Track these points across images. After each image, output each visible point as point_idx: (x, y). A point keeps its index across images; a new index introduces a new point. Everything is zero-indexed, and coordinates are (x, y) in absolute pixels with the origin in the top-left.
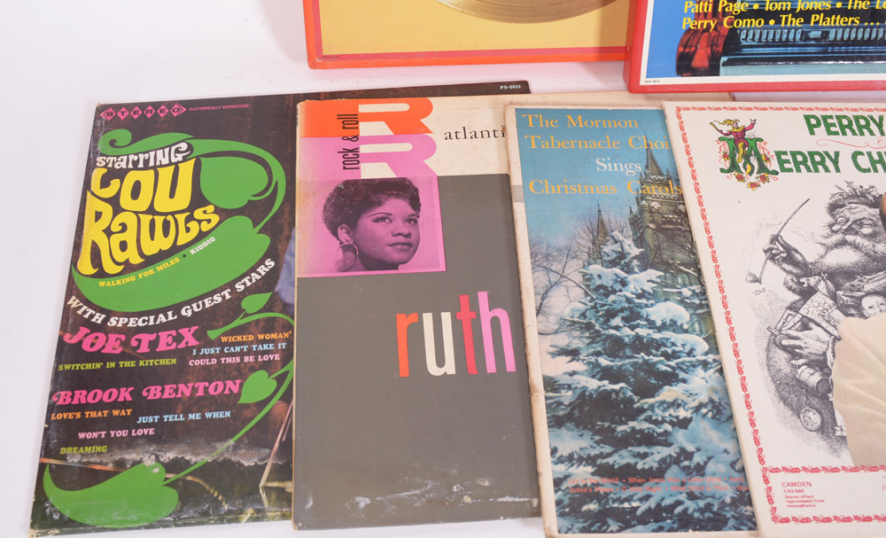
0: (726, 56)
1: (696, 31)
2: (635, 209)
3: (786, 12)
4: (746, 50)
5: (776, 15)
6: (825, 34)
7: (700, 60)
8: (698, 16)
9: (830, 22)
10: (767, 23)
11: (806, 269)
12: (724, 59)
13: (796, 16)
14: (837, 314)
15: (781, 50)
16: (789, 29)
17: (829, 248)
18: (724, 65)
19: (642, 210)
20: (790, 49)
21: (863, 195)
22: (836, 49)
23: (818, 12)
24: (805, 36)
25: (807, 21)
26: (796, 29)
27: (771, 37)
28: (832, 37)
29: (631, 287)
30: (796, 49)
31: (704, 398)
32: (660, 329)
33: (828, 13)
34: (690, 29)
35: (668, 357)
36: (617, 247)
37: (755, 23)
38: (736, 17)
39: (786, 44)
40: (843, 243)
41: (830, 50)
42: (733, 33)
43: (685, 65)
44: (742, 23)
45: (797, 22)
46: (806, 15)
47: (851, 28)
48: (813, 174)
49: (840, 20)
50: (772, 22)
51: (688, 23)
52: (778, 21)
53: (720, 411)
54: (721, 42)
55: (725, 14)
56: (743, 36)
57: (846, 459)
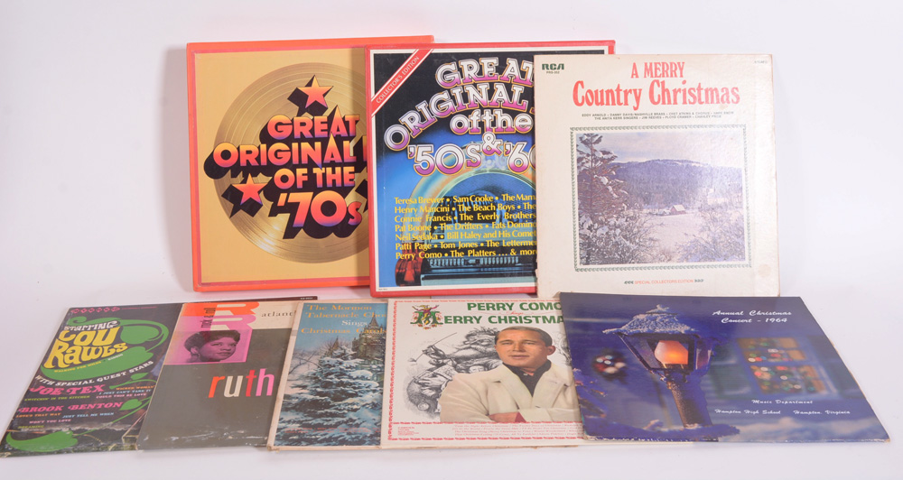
0: (423, 274)
1: (404, 260)
2: (357, 338)
3: (453, 249)
4: (435, 271)
5: (448, 251)
6: (478, 261)
7: (409, 276)
8: (404, 252)
9: (479, 254)
10: (443, 255)
11: (444, 357)
12: (422, 276)
13: (459, 251)
14: (454, 372)
15: (454, 270)
16: (457, 259)
17: (459, 350)
18: (423, 279)
19: (361, 339)
20: (459, 270)
21: (488, 331)
22: (486, 269)
23: (471, 249)
24: (466, 262)
25: (466, 254)
26: (461, 258)
27: (447, 263)
28: (482, 262)
29: (345, 365)
30: (463, 270)
31: (369, 402)
32: (354, 379)
33: (477, 249)
34: (400, 259)
35: (355, 388)
36: (343, 351)
37: (437, 255)
38: (426, 252)
39: (456, 267)
40: (470, 348)
41: (482, 272)
42: (425, 262)
43: (400, 280)
44: (430, 255)
45: (460, 255)
46: (465, 250)
47: (492, 257)
48: (464, 324)
49: (485, 253)
50: (446, 255)
51: (399, 255)
52: (450, 254)
53: (377, 407)
54: (419, 266)
55: (419, 251)
56: (431, 263)
57: (437, 419)
